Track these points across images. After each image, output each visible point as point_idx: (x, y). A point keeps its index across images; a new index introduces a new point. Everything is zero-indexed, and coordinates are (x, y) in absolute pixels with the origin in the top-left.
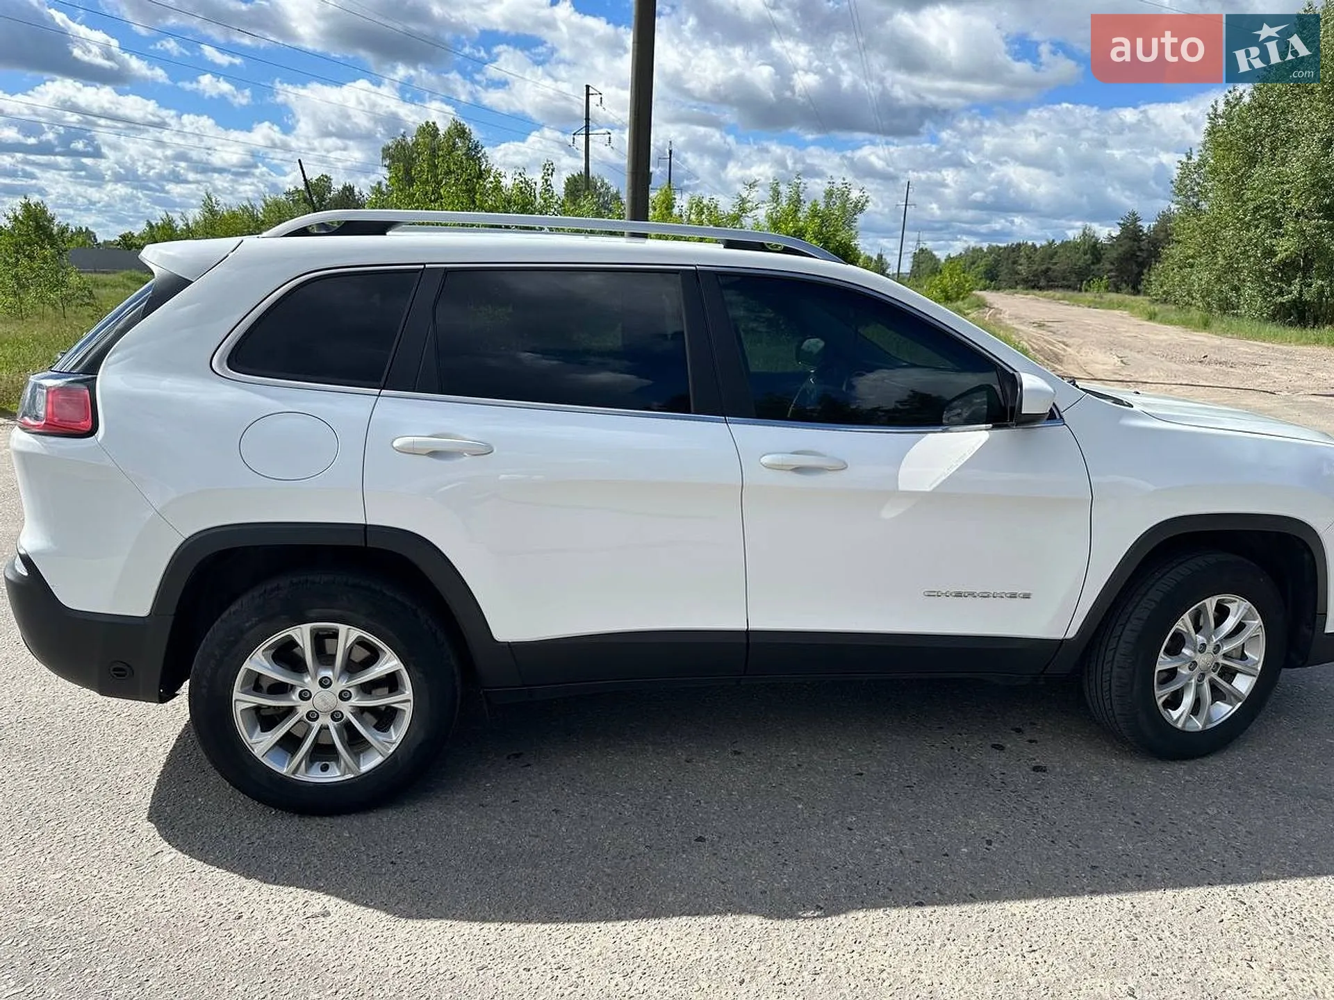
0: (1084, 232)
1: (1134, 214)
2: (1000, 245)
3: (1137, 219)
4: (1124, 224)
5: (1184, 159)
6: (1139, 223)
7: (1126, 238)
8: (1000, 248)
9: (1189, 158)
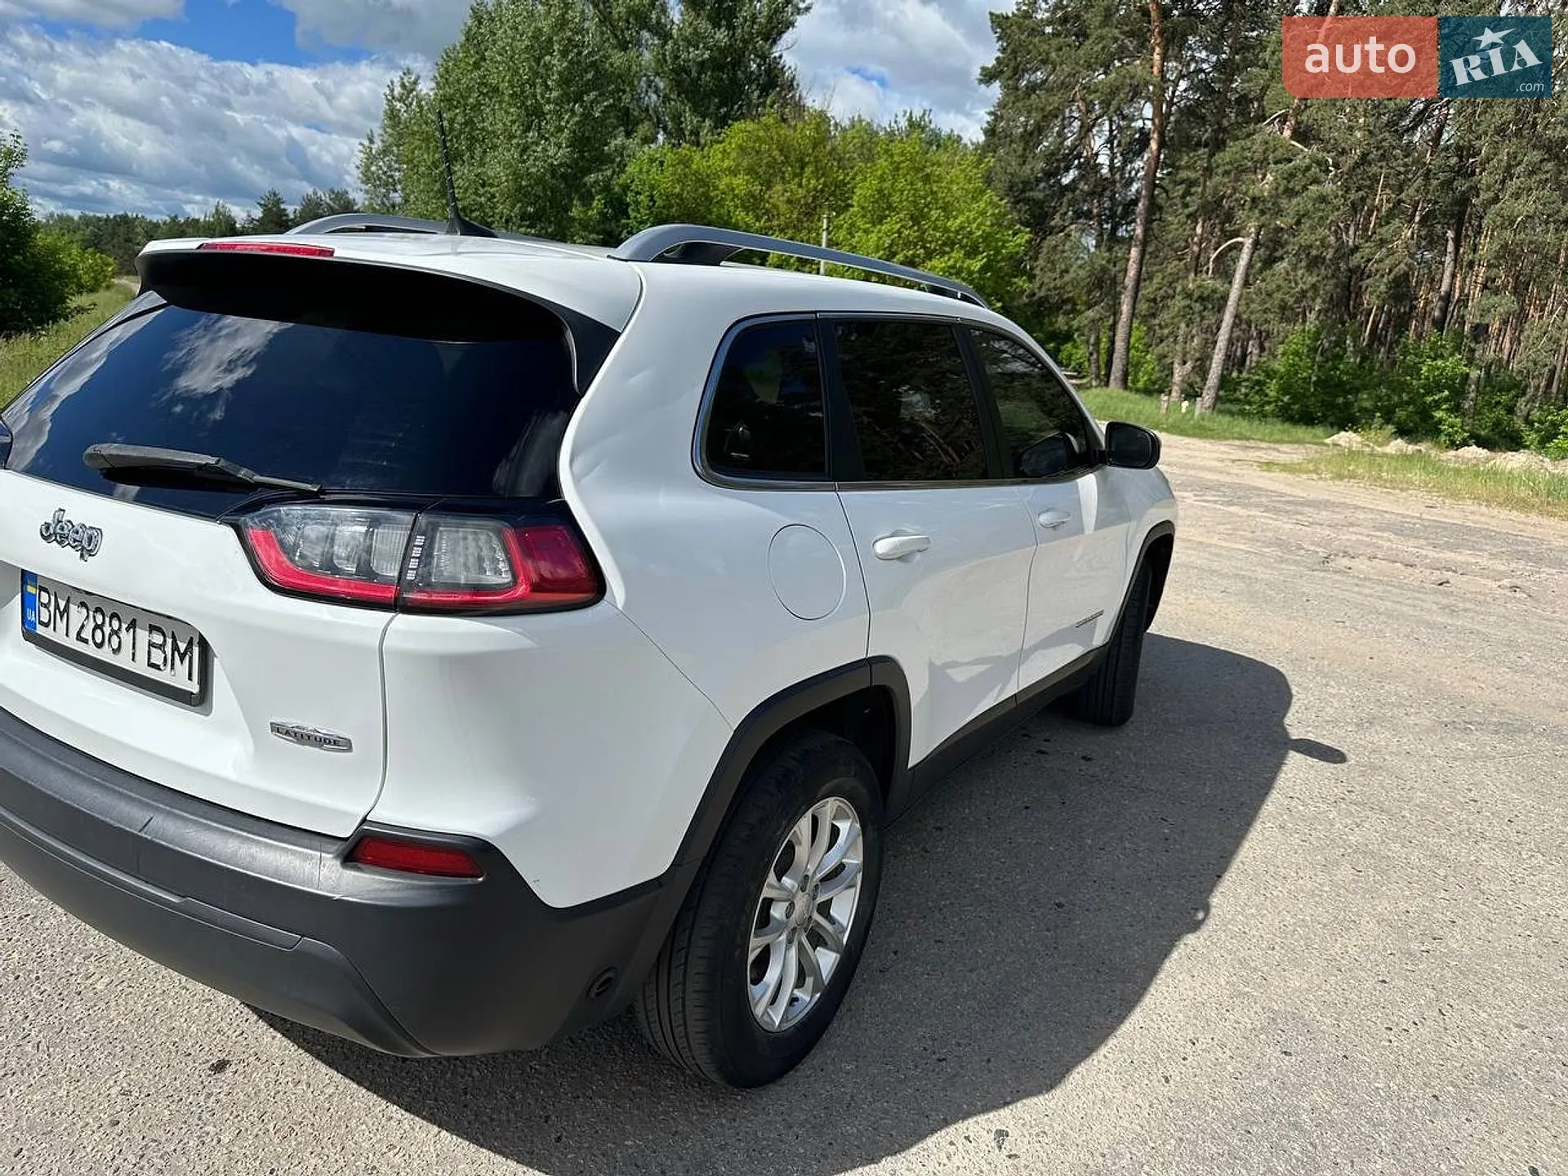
0: (217, 210)
1: (275, 195)
2: (99, 215)
3: (279, 201)
4: (265, 205)
5: (366, 143)
6: (282, 206)
7: (272, 222)
8: (99, 219)
9: (371, 141)
